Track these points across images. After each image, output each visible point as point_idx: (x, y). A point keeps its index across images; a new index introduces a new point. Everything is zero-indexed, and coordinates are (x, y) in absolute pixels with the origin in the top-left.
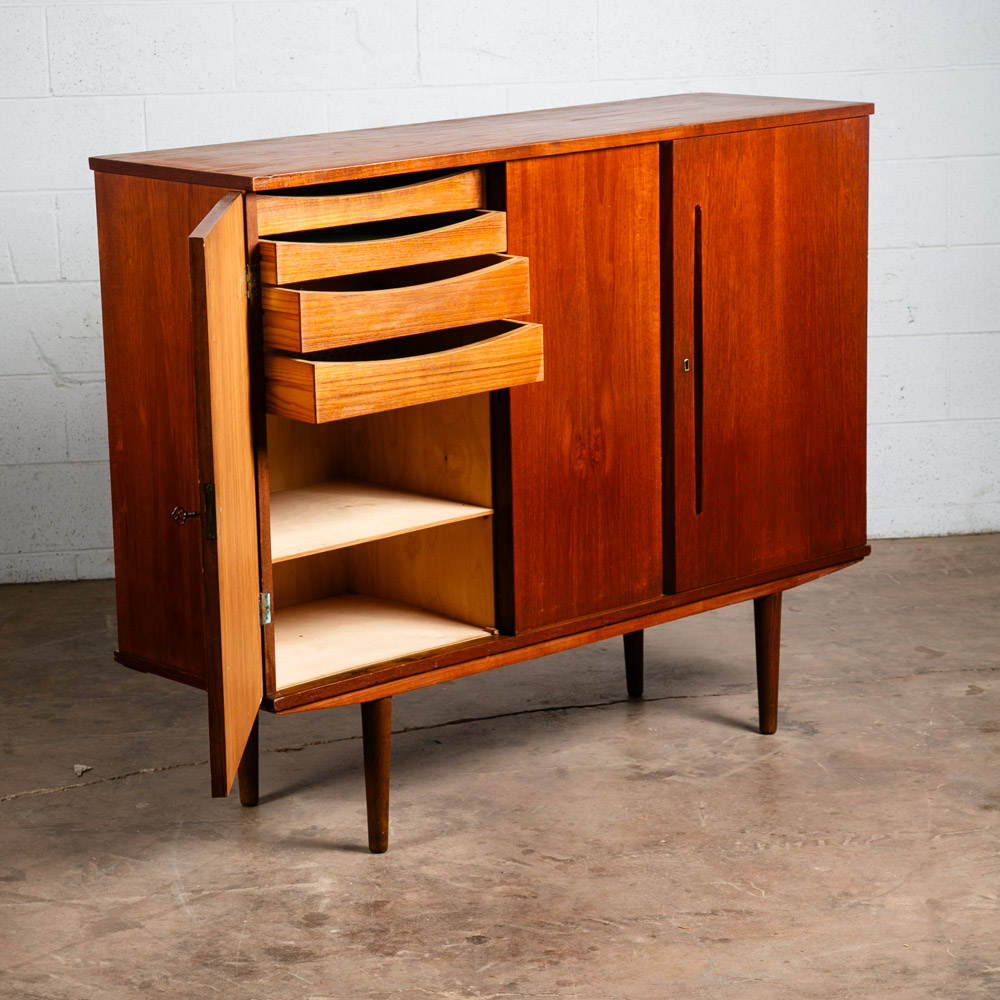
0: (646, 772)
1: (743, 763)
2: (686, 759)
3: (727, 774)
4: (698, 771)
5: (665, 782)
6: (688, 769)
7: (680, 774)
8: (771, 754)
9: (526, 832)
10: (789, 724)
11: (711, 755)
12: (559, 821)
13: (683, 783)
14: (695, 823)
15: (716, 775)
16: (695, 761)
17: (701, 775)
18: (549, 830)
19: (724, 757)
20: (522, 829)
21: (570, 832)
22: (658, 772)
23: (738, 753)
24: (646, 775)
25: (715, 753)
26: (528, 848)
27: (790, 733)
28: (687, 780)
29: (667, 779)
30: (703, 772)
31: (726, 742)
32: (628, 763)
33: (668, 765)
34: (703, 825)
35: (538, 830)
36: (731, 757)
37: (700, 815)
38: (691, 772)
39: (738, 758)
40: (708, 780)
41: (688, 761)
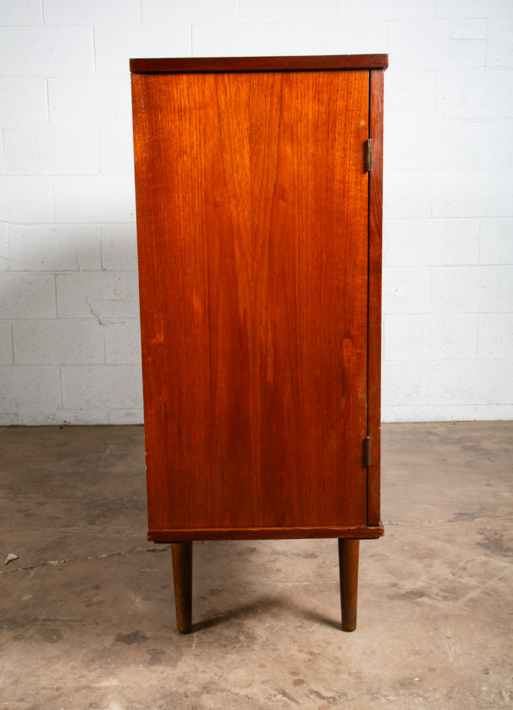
0: (402, 591)
1: (477, 587)
2: (433, 579)
3: (465, 599)
4: (442, 594)
5: (417, 604)
6: (435, 591)
7: (429, 596)
8: (496, 579)
9: (301, 656)
10: (506, 551)
11: (451, 577)
12: (330, 643)
13: (431, 606)
14: (443, 656)
15: (457, 599)
16: (439, 582)
17: (445, 597)
18: (320, 654)
19: (461, 580)
20: (298, 651)
21: (337, 658)
22: (411, 592)
23: (471, 577)
24: (402, 595)
25: (454, 575)
26: (299, 677)
27: (506, 558)
28: (436, 603)
29: (419, 600)
30: (447, 595)
31: (461, 564)
32: (389, 580)
33: (419, 584)
34: (451, 659)
35: (311, 653)
36: (466, 580)
37: (447, 645)
38: (437, 594)
39: (473, 582)
40: (451, 603)
41: (434, 582)
